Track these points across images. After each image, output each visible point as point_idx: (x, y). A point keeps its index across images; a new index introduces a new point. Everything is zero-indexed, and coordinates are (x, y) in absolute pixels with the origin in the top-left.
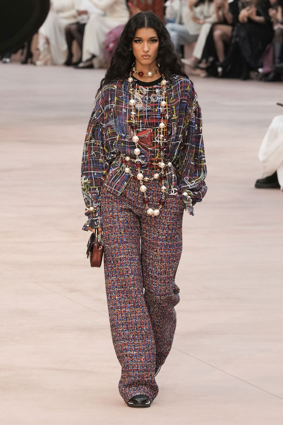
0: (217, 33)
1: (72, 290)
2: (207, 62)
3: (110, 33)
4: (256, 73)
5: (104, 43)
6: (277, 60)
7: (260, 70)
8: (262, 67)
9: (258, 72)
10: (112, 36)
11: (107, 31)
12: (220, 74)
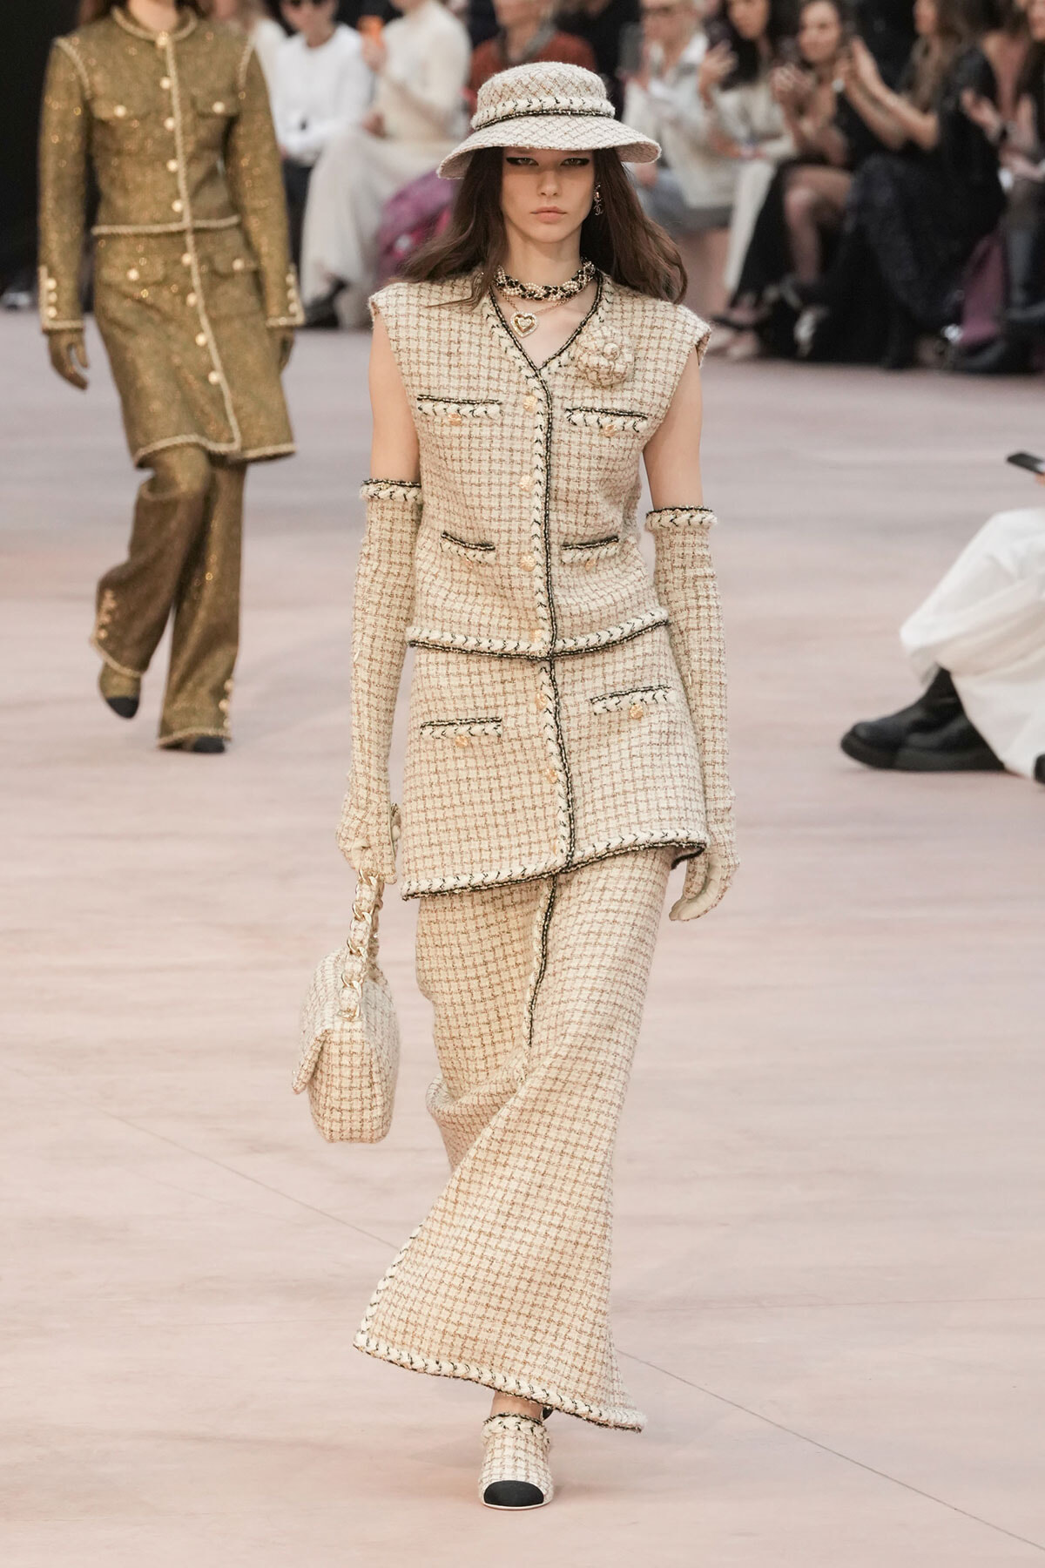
0: (799, 197)
1: (256, 1147)
2: (758, 303)
3: (400, 197)
4: (937, 344)
5: (377, 237)
6: (1018, 296)
7: (953, 333)
8: (957, 319)
9: (946, 341)
10: (405, 208)
11: (387, 190)
12: (805, 349)
